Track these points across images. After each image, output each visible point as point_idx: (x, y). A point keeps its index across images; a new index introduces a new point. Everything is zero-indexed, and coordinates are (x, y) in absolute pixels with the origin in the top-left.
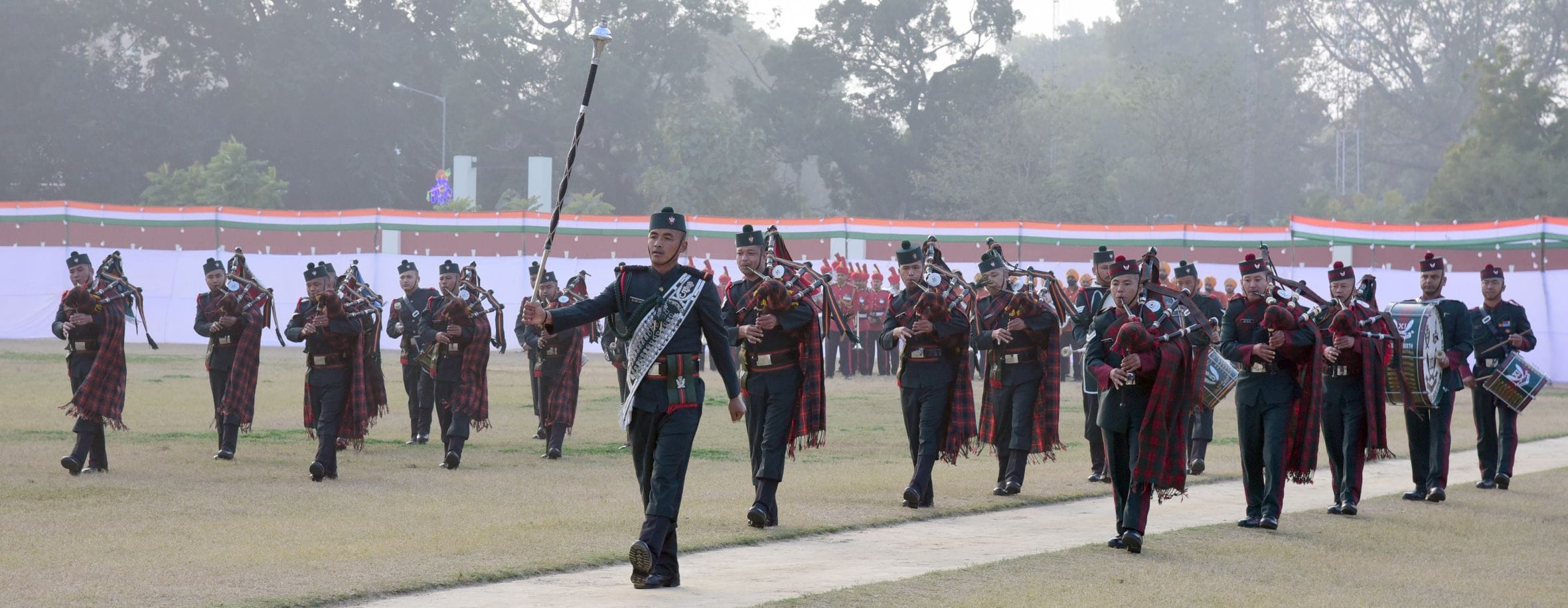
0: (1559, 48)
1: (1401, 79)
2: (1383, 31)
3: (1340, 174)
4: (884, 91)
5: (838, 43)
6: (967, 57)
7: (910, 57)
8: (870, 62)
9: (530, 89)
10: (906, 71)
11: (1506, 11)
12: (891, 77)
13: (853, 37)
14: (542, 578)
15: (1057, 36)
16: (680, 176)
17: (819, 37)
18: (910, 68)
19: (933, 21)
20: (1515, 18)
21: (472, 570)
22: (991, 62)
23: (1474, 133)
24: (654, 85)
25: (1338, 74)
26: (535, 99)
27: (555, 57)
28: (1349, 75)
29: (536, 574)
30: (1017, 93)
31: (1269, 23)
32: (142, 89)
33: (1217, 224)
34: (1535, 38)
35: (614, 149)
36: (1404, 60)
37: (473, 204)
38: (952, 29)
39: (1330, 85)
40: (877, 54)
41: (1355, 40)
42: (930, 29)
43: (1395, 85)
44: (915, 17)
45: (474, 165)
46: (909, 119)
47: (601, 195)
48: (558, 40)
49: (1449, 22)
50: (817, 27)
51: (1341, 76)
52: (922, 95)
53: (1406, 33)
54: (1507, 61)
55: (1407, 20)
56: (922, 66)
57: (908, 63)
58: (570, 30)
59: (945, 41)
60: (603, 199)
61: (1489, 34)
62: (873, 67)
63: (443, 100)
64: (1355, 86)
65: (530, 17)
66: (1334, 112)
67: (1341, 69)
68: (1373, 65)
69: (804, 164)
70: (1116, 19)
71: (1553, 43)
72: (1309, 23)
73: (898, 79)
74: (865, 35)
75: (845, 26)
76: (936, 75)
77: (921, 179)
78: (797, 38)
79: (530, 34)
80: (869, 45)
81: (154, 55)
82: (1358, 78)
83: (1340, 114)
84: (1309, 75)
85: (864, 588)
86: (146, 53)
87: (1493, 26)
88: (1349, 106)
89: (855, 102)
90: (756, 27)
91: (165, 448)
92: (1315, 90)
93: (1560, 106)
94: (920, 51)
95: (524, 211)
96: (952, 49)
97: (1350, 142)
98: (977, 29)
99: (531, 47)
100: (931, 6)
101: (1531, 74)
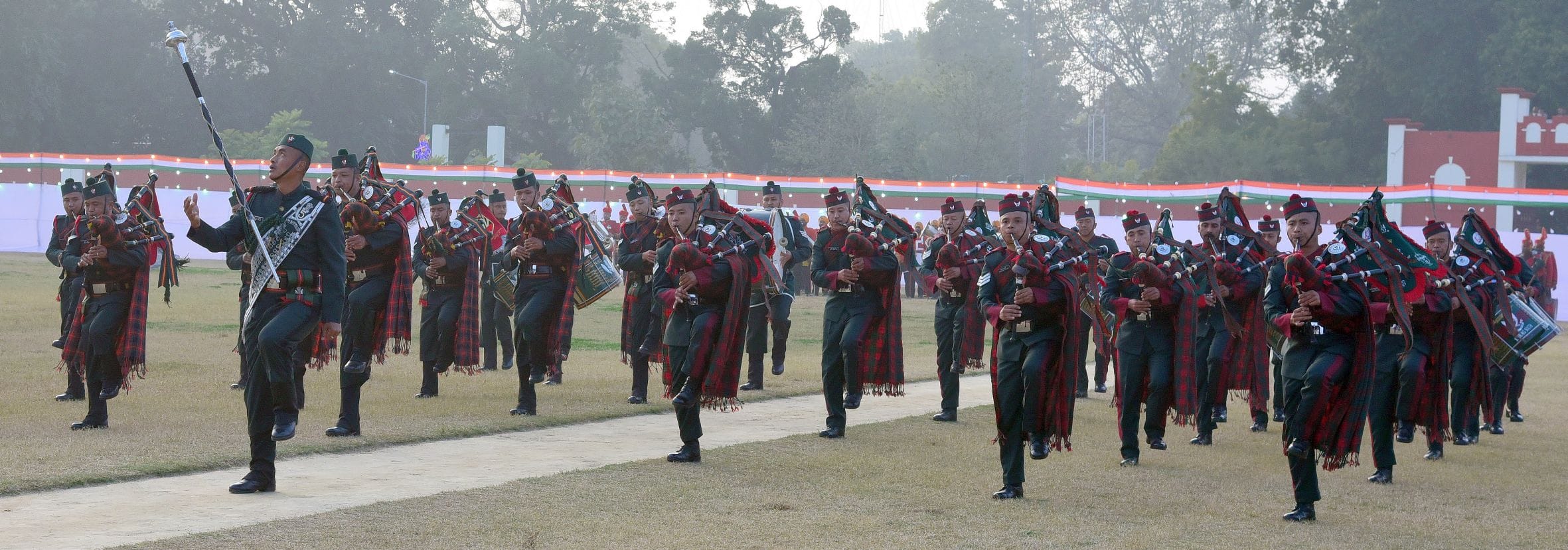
0: (1251, 57)
1: (1136, 77)
2: (1123, 42)
3: (1091, 145)
4: (751, 80)
5: (719, 43)
6: (815, 55)
7: (773, 55)
8: (743, 58)
9: (489, 77)
10: (769, 65)
11: (1212, 29)
12: (759, 70)
13: (731, 39)
14: (503, 435)
15: (882, 41)
16: (601, 141)
17: (706, 39)
18: (772, 63)
19: (791, 28)
20: (1219, 34)
21: (451, 427)
22: (833, 59)
23: (1189, 118)
24: (581, 74)
25: (1090, 73)
26: (492, 83)
27: (508, 52)
28: (1098, 74)
29: (498, 432)
30: (852, 83)
31: (1039, 34)
32: (207, 74)
33: (998, 182)
34: (1233, 48)
35: (550, 121)
36: (1139, 64)
37: (446, 161)
38: (805, 35)
39: (1084, 81)
40: (749, 53)
41: (1102, 48)
42: (788, 34)
43: (1131, 82)
44: (777, 25)
45: (447, 131)
46: (772, 101)
47: (541, 154)
48: (510, 39)
49: (1171, 36)
50: (704, 30)
51: (1092, 74)
52: (781, 83)
53: (1140, 43)
54: (1214, 66)
55: (1141, 35)
56: (782, 62)
57: (771, 59)
58: (520, 32)
59: (800, 44)
60: (542, 158)
61: (1201, 46)
62: (745, 62)
63: (425, 83)
64: (1102, 82)
65: (490, 22)
66: (1087, 101)
67: (1092, 69)
68: (1115, 66)
69: (692, 133)
70: (926, 29)
71: (1247, 53)
72: (1068, 35)
73: (764, 71)
74: (740, 38)
75: (725, 31)
76: (792, 68)
77: (780, 145)
78: (689, 38)
79: (490, 35)
80: (742, 46)
81: (216, 49)
82: (1105, 77)
83: (1091, 102)
84: (1068, 73)
85: (742, 446)
86: (210, 47)
87: (1203, 40)
88: (1097, 96)
89: (731, 88)
90: (658, 32)
91: (224, 336)
92: (1072, 84)
93: (1252, 100)
94: (780, 51)
95: (485, 166)
96: (805, 50)
97: (1098, 123)
98: (823, 35)
99: (490, 45)
100: (790, 18)
101: (1231, 76)
